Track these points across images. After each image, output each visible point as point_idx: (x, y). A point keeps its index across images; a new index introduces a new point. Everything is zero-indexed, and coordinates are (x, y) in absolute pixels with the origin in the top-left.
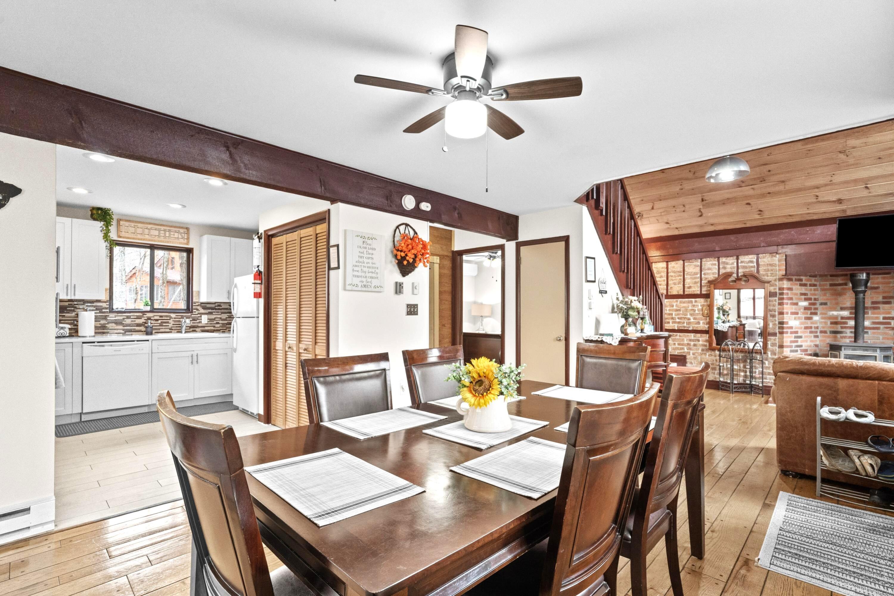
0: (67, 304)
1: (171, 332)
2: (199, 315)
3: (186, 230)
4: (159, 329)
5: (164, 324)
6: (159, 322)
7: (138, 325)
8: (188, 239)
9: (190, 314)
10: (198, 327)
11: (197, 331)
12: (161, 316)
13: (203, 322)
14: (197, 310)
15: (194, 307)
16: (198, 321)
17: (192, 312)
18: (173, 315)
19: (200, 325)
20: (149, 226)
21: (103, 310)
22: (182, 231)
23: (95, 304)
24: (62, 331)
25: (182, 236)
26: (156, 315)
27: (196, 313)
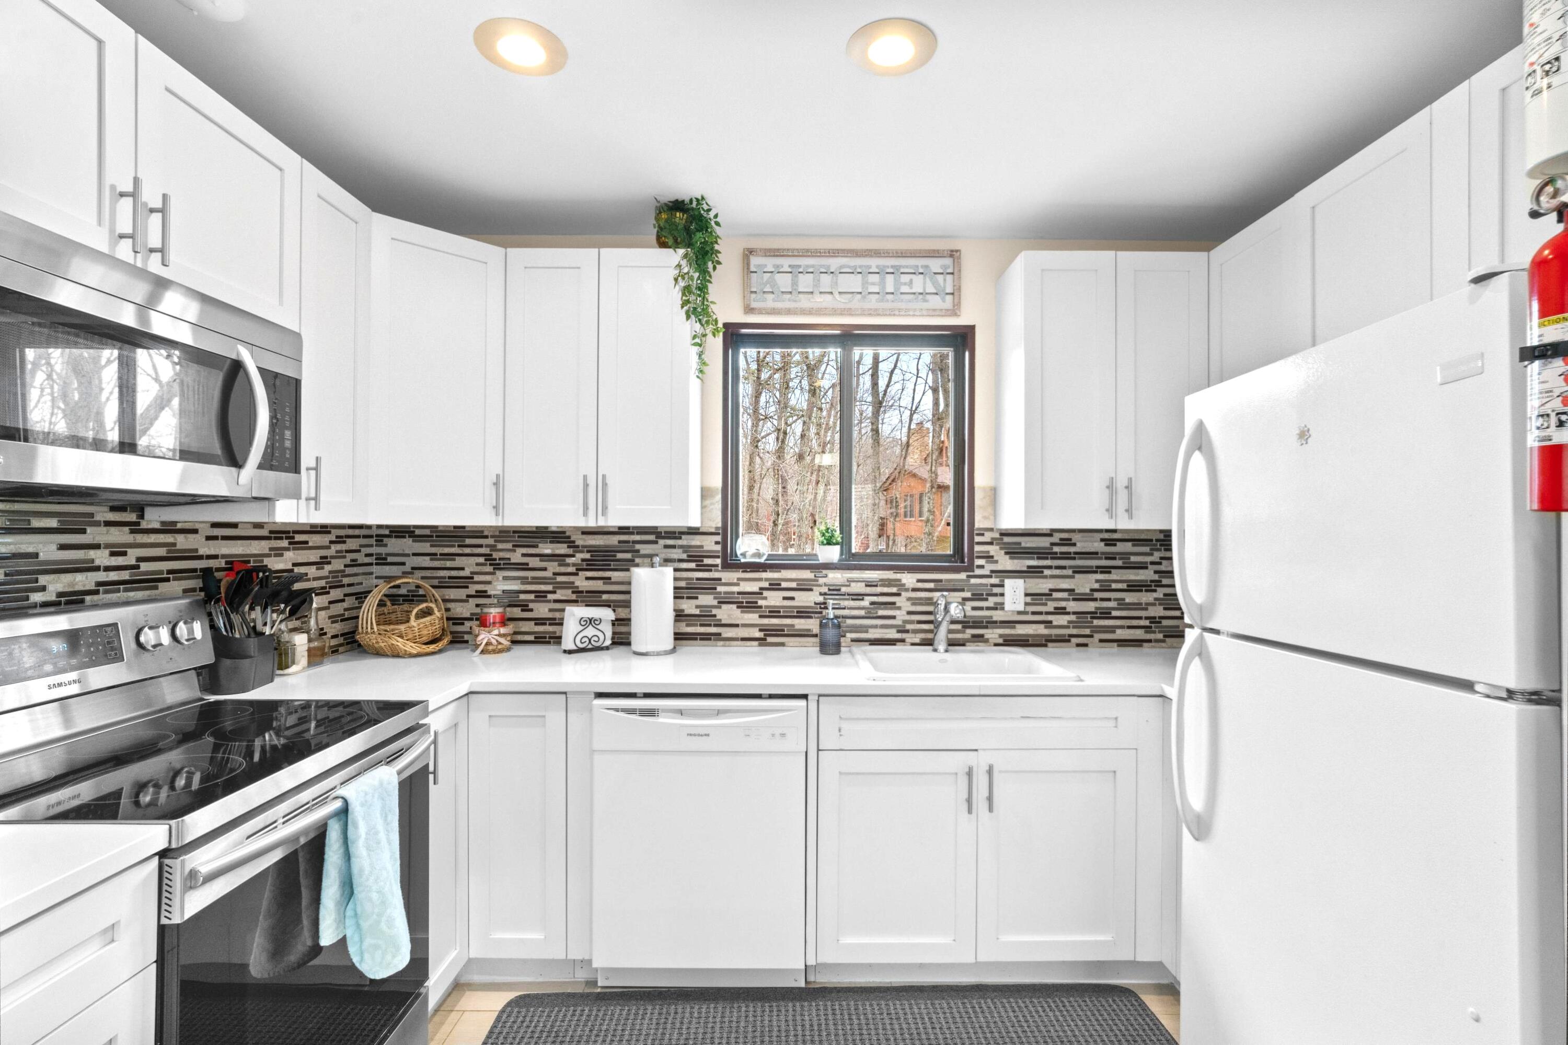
0: (614, 540)
1: (903, 641)
2: (994, 581)
3: (948, 261)
4: (865, 629)
5: (881, 613)
6: (866, 602)
7: (803, 613)
8: (956, 293)
9: (963, 576)
10: (991, 623)
11: (987, 641)
12: (869, 584)
13: (1008, 606)
14: (989, 558)
15: (977, 548)
16: (991, 601)
17: (970, 568)
18: (909, 579)
19: (997, 616)
20: (834, 263)
21: (707, 561)
22: (936, 265)
23: (685, 541)
24: (590, 632)
25: (935, 284)
26: (856, 581)
27: (986, 572)
